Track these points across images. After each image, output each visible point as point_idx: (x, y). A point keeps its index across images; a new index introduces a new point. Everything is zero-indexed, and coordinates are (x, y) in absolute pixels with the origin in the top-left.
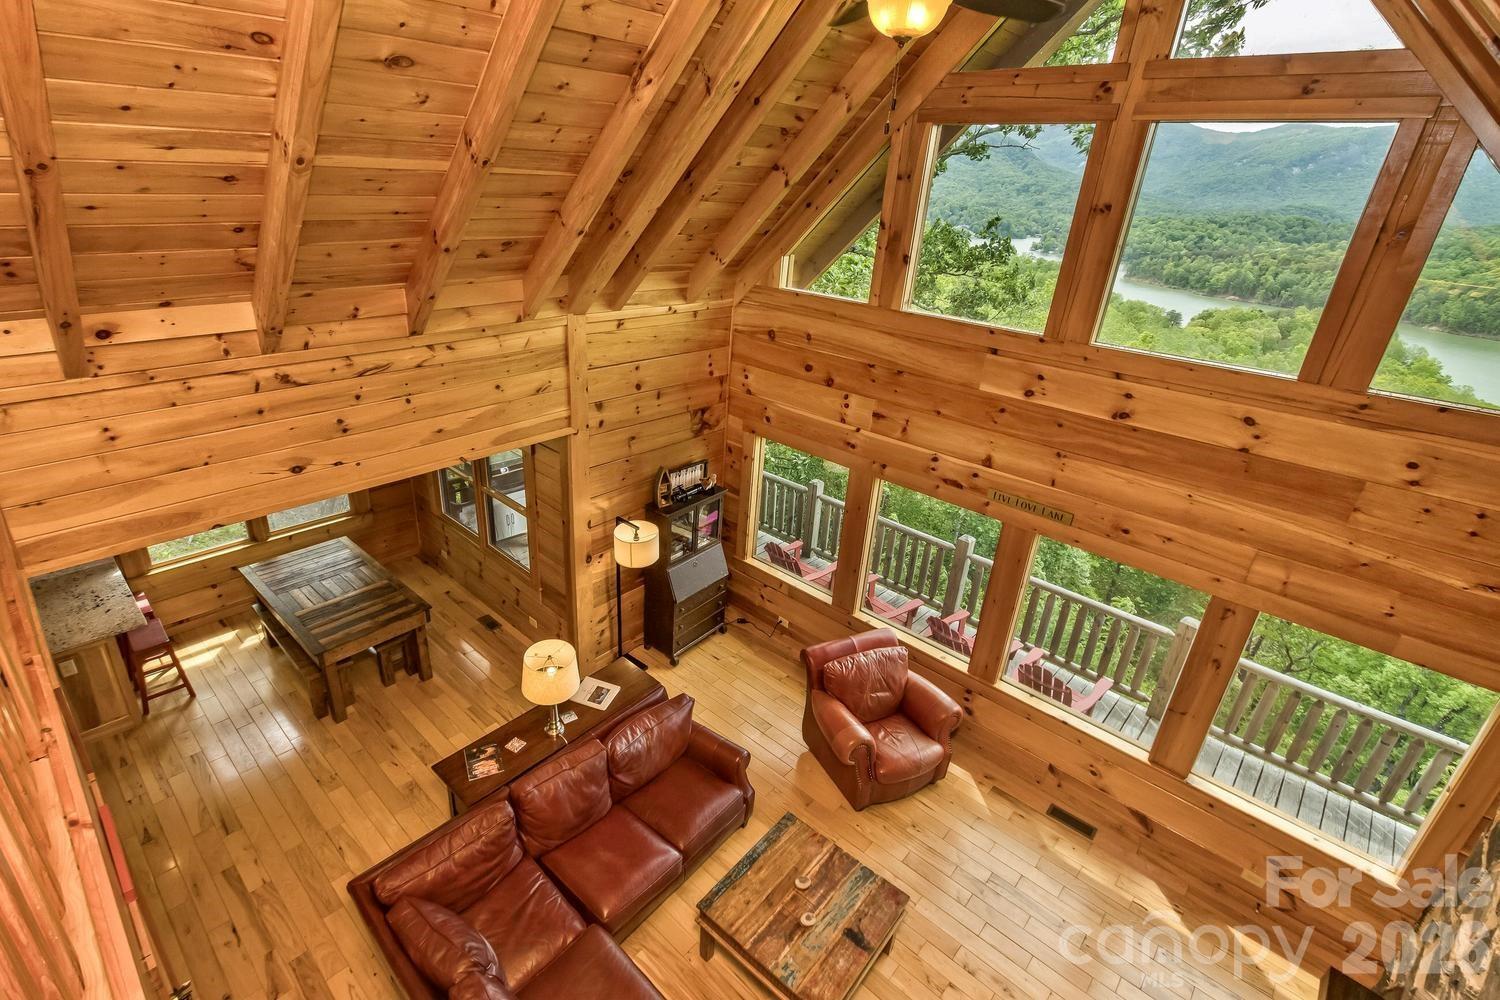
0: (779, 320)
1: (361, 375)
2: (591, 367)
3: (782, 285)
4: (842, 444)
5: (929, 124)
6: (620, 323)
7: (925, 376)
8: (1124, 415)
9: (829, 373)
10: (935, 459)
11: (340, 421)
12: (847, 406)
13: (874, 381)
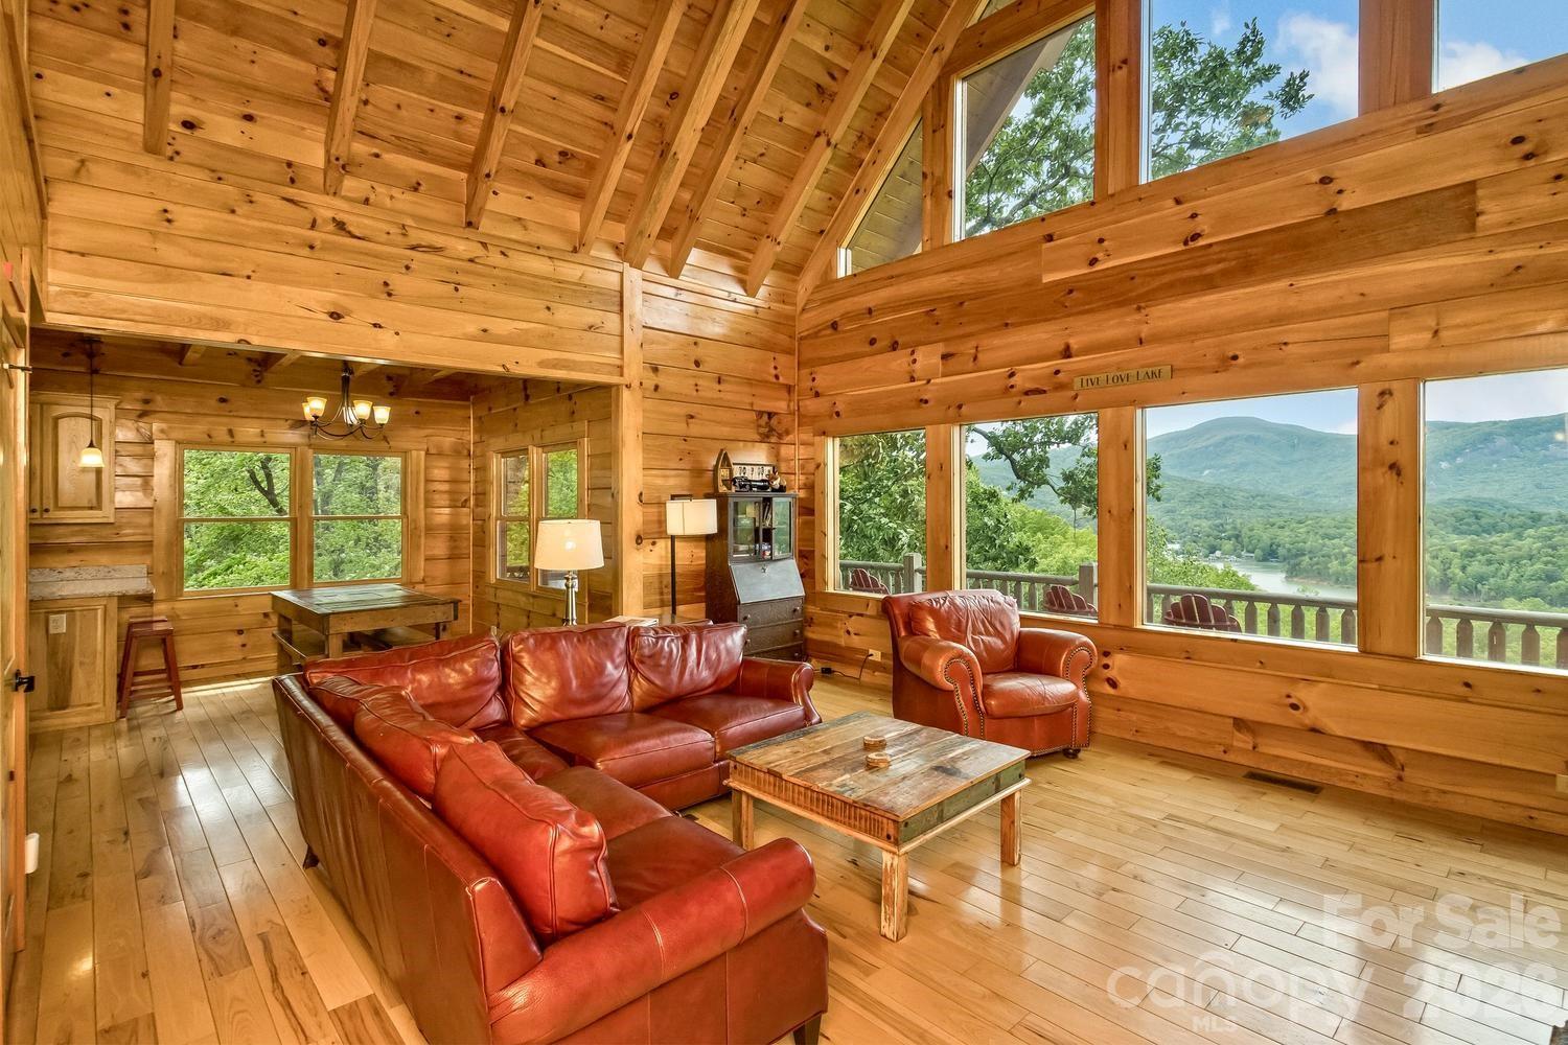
1: (413, 248)
2: (646, 326)
3: (841, 273)
4: (914, 404)
7: (987, 295)
8: (1196, 237)
9: (893, 337)
10: (1012, 375)
11: (386, 284)
12: (914, 362)
13: (937, 324)
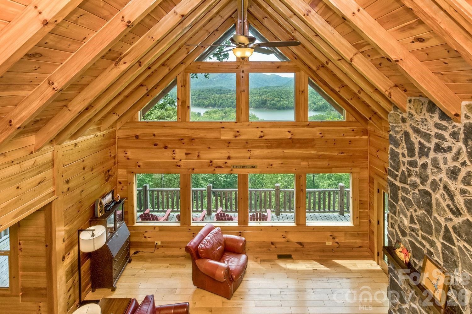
0: (139, 132)
2: (64, 165)
3: (139, 120)
4: (175, 166)
5: (188, 73)
6: (76, 145)
7: (202, 138)
8: (262, 137)
9: (165, 144)
10: (211, 162)
12: (174, 154)
13: (184, 144)
